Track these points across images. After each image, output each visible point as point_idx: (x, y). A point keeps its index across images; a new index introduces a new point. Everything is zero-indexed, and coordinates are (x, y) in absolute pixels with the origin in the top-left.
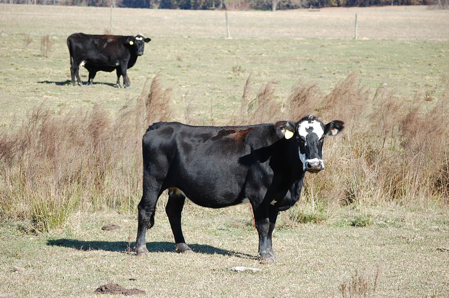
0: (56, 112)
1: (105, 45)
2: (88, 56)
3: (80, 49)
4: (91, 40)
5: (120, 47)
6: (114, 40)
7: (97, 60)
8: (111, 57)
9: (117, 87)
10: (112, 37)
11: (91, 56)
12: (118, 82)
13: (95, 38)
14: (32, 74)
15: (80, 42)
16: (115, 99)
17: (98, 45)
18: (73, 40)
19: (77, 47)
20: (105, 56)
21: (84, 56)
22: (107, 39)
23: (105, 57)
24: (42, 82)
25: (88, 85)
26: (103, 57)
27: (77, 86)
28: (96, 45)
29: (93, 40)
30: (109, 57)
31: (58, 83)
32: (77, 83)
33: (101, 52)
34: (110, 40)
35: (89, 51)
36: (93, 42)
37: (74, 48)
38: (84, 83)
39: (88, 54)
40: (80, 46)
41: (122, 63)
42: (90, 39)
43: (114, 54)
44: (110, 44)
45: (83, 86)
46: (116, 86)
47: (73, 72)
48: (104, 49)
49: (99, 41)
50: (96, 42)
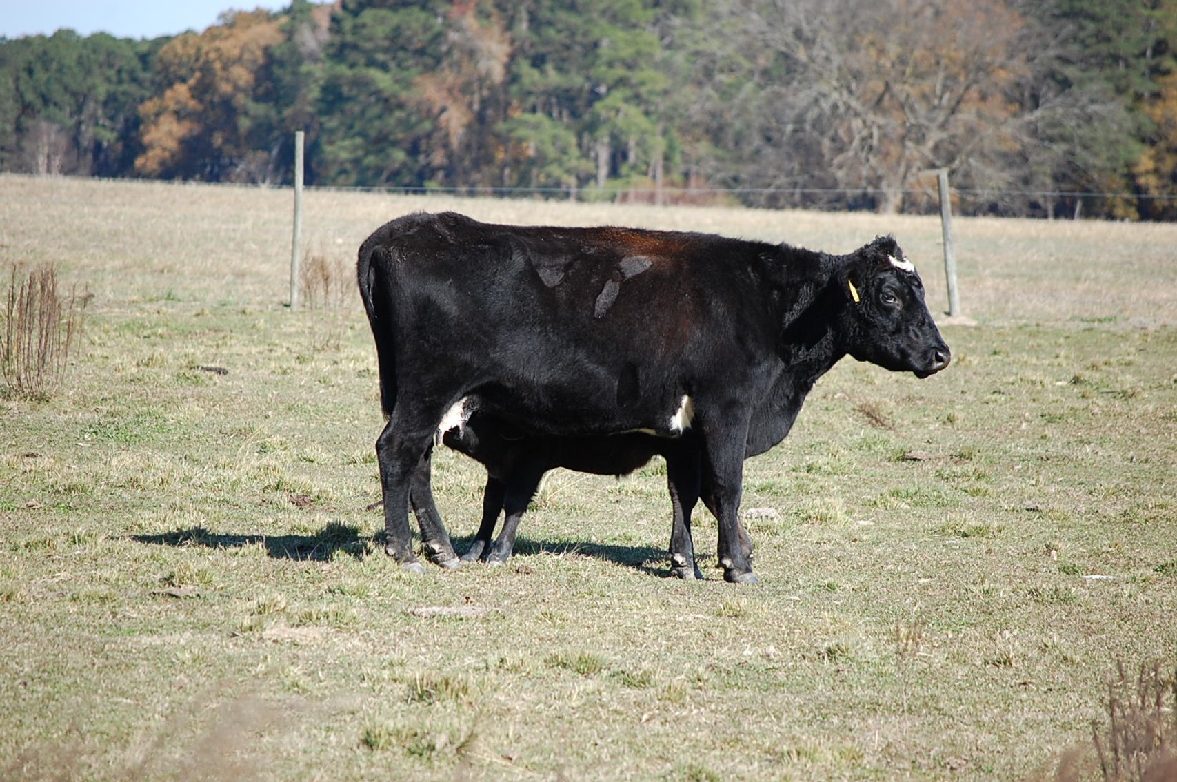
0: (441, 741)
1: (607, 295)
2: (496, 365)
3: (442, 316)
4: (518, 260)
5: (702, 311)
6: (667, 262)
7: (553, 390)
8: (642, 375)
9: (675, 571)
10: (649, 243)
11: (510, 365)
12: (680, 541)
13: (542, 251)
14: (69, 489)
15: (441, 271)
16: (747, 652)
17: (562, 295)
18: (399, 261)
19: (426, 307)
20: (602, 363)
21: (467, 366)
22: (620, 258)
23: (602, 372)
24: (173, 539)
25: (483, 557)
26: (590, 376)
27: (420, 565)
28: (547, 294)
29: (528, 262)
30: (629, 372)
31: (281, 547)
32: (417, 545)
33: (578, 340)
34: (637, 264)
35: (502, 337)
36: (531, 274)
37: (405, 312)
38: (461, 547)
39: (496, 355)
40: (445, 297)
41: (713, 413)
42: (508, 254)
43: (660, 351)
44: (634, 290)
45: (454, 562)
46: (664, 566)
47: (396, 468)
48: (603, 320)
49: (568, 266)
50: (550, 277)
